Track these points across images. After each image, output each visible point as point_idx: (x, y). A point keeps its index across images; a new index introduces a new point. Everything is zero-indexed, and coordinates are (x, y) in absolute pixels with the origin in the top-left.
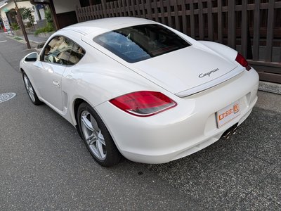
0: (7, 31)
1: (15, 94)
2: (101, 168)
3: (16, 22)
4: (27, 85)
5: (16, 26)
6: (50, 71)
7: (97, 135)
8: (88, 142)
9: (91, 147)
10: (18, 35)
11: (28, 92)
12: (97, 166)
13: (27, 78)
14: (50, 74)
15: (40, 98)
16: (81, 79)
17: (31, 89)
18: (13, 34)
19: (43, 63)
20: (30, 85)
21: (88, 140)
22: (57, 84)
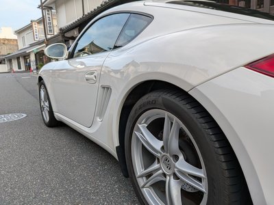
1: (25, 115)
3: (43, 62)
4: (43, 100)
7: (170, 167)
17: (47, 104)
19: (71, 60)
21: (141, 176)
22: (92, 76)
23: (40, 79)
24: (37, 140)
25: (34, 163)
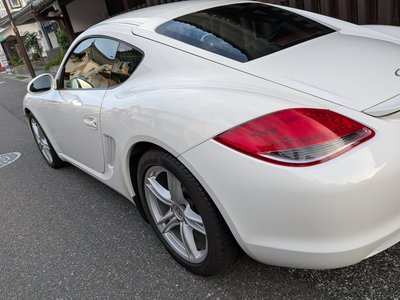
0: (4, 69)
1: (19, 154)
2: (193, 279)
3: (17, 55)
4: (38, 136)
5: (16, 60)
6: (76, 103)
7: (181, 214)
8: (161, 228)
9: (169, 237)
10: (21, 72)
11: (40, 147)
12: (182, 273)
13: (38, 124)
14: (77, 108)
15: (61, 155)
16: (138, 107)
17: (45, 142)
18: (13, 73)
19: (62, 92)
20: (43, 134)
21: (161, 223)
22: (92, 123)
23: (28, 111)
24: (45, 190)
25: (50, 220)
